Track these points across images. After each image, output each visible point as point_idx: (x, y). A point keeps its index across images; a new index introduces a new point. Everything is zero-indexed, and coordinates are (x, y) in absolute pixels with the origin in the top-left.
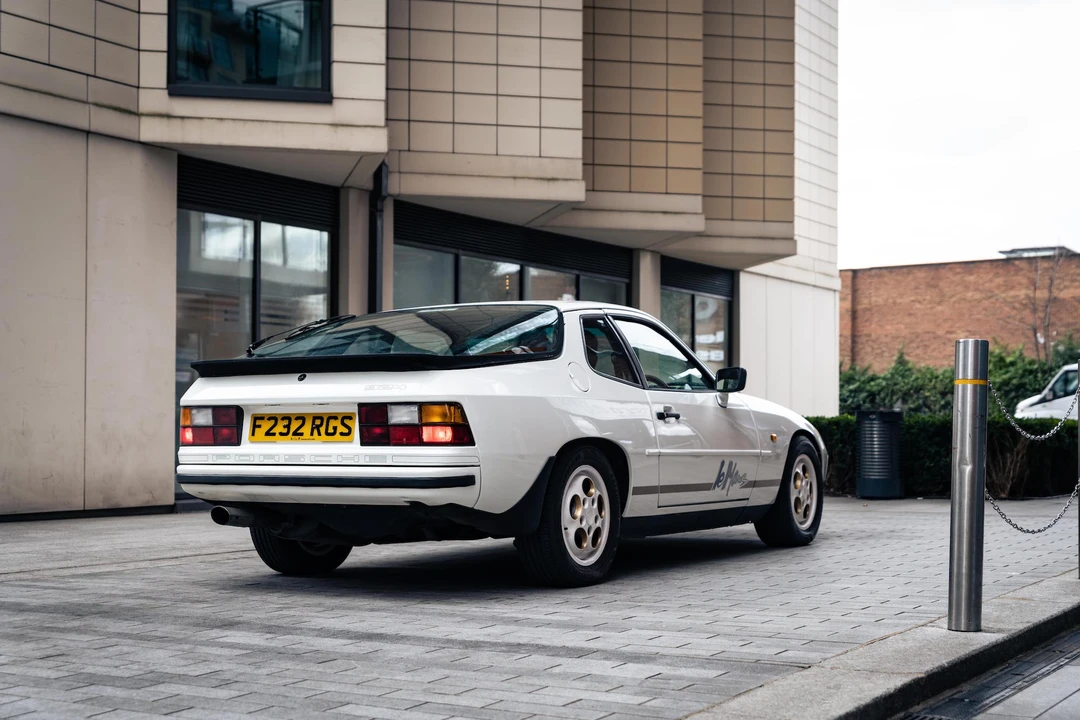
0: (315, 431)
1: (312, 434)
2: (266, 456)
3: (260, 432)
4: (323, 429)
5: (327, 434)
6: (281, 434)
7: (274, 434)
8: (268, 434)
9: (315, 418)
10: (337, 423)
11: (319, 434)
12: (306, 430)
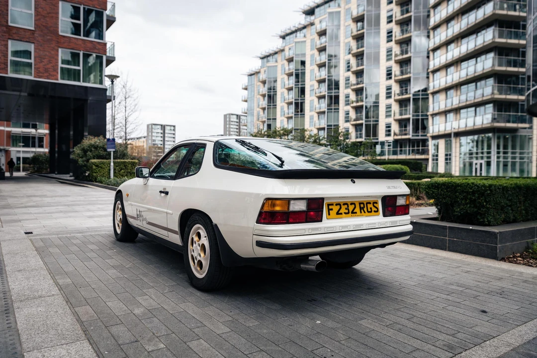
0: (362, 211)
1: (361, 212)
2: (343, 227)
3: (333, 213)
4: (365, 209)
5: (368, 212)
6: (345, 213)
7: (341, 214)
8: (338, 213)
9: (360, 204)
10: (371, 206)
11: (365, 212)
12: (357, 210)
